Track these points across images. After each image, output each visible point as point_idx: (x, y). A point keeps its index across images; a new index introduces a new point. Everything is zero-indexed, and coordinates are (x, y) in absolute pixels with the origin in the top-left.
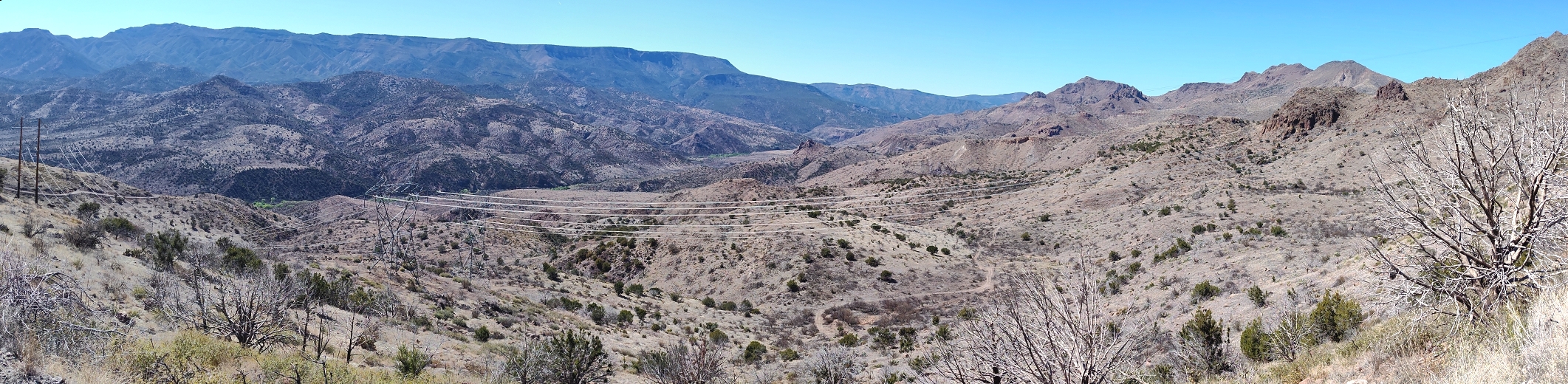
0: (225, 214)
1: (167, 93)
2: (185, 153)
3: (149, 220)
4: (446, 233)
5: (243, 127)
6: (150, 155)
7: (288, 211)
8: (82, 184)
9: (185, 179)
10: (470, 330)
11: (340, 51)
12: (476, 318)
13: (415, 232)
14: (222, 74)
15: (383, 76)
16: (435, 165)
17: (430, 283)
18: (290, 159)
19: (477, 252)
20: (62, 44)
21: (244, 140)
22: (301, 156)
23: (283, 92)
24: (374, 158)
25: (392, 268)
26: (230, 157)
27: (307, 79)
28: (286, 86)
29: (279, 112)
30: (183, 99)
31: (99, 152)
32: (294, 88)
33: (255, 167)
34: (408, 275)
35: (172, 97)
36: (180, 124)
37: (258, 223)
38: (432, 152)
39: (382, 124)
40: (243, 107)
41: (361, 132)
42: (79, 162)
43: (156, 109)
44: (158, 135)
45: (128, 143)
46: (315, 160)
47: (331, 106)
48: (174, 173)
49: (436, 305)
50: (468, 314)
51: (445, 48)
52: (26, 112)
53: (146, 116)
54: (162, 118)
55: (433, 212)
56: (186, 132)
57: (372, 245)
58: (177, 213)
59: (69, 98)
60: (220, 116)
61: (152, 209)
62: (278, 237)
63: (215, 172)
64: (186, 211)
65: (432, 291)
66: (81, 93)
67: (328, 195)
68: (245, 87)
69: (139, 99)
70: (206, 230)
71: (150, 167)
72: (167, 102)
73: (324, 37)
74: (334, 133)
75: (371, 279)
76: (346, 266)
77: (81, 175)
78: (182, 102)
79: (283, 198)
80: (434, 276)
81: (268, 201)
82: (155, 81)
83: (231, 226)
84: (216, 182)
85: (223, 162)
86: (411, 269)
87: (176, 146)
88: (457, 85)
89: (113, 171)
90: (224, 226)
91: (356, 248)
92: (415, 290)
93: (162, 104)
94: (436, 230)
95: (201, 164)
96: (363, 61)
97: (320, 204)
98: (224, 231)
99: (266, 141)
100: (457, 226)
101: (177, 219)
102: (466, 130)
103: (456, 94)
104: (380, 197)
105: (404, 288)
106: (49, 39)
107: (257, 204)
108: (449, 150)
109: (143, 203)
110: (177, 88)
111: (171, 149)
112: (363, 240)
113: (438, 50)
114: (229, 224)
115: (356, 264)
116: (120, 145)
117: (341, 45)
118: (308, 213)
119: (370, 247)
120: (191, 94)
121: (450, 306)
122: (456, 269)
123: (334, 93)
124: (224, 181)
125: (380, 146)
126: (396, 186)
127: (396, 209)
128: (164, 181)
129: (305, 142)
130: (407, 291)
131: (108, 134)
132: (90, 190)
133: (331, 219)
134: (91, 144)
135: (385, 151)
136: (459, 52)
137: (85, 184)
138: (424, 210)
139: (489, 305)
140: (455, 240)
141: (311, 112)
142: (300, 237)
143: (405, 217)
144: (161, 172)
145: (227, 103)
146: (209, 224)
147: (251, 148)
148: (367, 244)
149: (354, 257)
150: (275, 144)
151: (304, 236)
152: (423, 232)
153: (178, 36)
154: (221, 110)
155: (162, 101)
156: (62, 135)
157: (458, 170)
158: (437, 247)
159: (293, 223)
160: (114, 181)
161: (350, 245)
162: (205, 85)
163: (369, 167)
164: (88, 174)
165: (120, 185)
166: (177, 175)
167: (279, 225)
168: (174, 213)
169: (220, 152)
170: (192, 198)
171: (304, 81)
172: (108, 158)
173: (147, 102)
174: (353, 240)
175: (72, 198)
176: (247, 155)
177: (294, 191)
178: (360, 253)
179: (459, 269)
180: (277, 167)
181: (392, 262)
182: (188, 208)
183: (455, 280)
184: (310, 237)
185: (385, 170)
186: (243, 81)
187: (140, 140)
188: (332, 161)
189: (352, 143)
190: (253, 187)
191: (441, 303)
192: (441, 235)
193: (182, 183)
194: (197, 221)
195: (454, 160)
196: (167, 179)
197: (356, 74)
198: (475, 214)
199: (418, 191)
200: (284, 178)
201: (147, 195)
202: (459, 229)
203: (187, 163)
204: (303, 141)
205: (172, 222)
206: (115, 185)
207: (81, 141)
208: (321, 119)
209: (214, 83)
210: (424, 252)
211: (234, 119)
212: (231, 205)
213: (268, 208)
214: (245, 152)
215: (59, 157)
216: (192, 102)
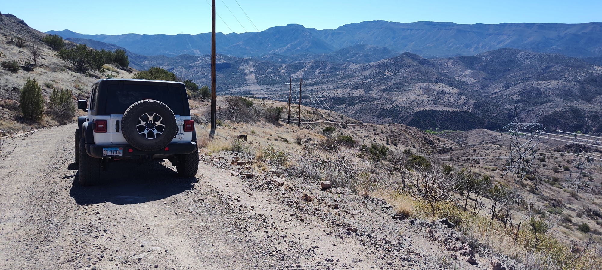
0: (407, 136)
1: (373, 63)
2: (383, 99)
3: (361, 138)
4: (560, 159)
5: (420, 84)
6: (362, 100)
7: (447, 137)
8: (322, 116)
9: (383, 114)
10: (574, 224)
11: (490, 35)
12: (580, 217)
13: (537, 156)
14: (408, 52)
15: (521, 51)
16: (555, 113)
17: (545, 190)
18: (450, 105)
19: (585, 175)
20: (311, 33)
21: (421, 92)
22: (457, 103)
23: (448, 63)
24: (509, 106)
25: (518, 177)
26: (411, 102)
27: (465, 54)
28: (450, 58)
29: (444, 75)
30: (384, 67)
31: (332, 98)
32: (456, 60)
33: (427, 109)
34: (529, 183)
35: (376, 66)
36: (381, 82)
37: (427, 143)
38: (554, 104)
39: (517, 84)
40: (421, 72)
41: (501, 89)
42: (320, 104)
43: (367, 73)
44: (367, 88)
45: (349, 93)
46: (467, 106)
47: (480, 72)
48: (376, 111)
49: (549, 204)
50: (574, 214)
51: (572, 31)
52: (289, 74)
53: (361, 77)
54: (370, 78)
55: (551, 145)
56: (385, 87)
57: (503, 162)
58: (378, 134)
59: (315, 66)
60: (405, 78)
61: (363, 132)
62: (440, 151)
63: (401, 111)
64: (383, 133)
65: (546, 195)
66: (322, 63)
67: (474, 128)
68: (423, 59)
69: (357, 66)
70: (395, 145)
71: (362, 107)
72: (373, 69)
73: (479, 26)
74: (482, 89)
75: (502, 182)
76: (485, 172)
77: (322, 111)
78: (382, 69)
79: (444, 129)
80: (549, 186)
81: (434, 130)
82: (366, 56)
83: (410, 143)
84: (402, 117)
85: (407, 105)
86: (531, 179)
87: (378, 95)
88: (580, 57)
89: (340, 109)
90: (406, 143)
91: (492, 162)
92: (534, 193)
93: (370, 70)
94: (552, 157)
95: (393, 106)
96: (506, 42)
97: (469, 133)
98: (406, 146)
99: (435, 93)
100: (569, 156)
101: (378, 138)
102: (583, 89)
103: (578, 64)
104: (513, 131)
105: (526, 190)
106: (303, 31)
107: (428, 131)
108: (567, 103)
109: (358, 128)
110: (380, 60)
111: (375, 97)
112: (497, 157)
113: (565, 32)
114: (409, 142)
115: (492, 172)
116: (344, 94)
117: (491, 31)
118: (460, 138)
119: (502, 163)
120: (388, 64)
121: (559, 206)
122: (566, 184)
123: (484, 63)
124: (407, 117)
125: (515, 99)
126: (525, 125)
127: (525, 141)
128: (370, 116)
129: (461, 94)
130: (528, 192)
131: (338, 88)
132: (327, 120)
133: (475, 143)
134: (328, 93)
135: (518, 101)
136: (583, 33)
137: (324, 116)
138: (543, 143)
139: (591, 211)
140: (567, 165)
141: (467, 75)
142: (454, 153)
143: (530, 146)
144: (368, 111)
145: (410, 70)
146: (397, 141)
147: (425, 97)
148: (500, 160)
149: (491, 167)
150: (440, 95)
151: (456, 152)
152: (542, 157)
153: (382, 28)
154: (407, 74)
155: (370, 68)
156: (311, 88)
157: (574, 117)
158: (552, 168)
159: (450, 144)
160: (340, 115)
161: (488, 160)
162: (397, 58)
163: (505, 111)
164: (326, 111)
165: (344, 117)
166: (378, 112)
167: (441, 144)
168: (376, 134)
169: (405, 99)
170: (387, 126)
171: (463, 56)
172: (337, 102)
173: (362, 69)
174: (490, 157)
175: (316, 125)
176: (422, 102)
177: (452, 124)
178: (495, 165)
179: (569, 184)
180: (441, 109)
181: (518, 173)
182: (384, 132)
183: (565, 191)
184: (461, 153)
185: (517, 114)
186: (422, 56)
187: (357, 91)
188: (479, 107)
189: (494, 96)
190: (425, 121)
191: (553, 204)
192: (556, 160)
193: (381, 117)
194: (390, 140)
195: (572, 110)
196: (372, 114)
197: (500, 50)
198: (586, 149)
199: (541, 129)
200: (445, 116)
201: (360, 123)
202: (572, 158)
203: (384, 106)
204: (460, 94)
205: (374, 139)
206: (342, 117)
207: (322, 92)
208: (473, 80)
209: (403, 57)
210: (541, 170)
211: (415, 80)
212: (411, 131)
213: (434, 134)
214: (421, 100)
215: (308, 100)
216: (389, 69)
